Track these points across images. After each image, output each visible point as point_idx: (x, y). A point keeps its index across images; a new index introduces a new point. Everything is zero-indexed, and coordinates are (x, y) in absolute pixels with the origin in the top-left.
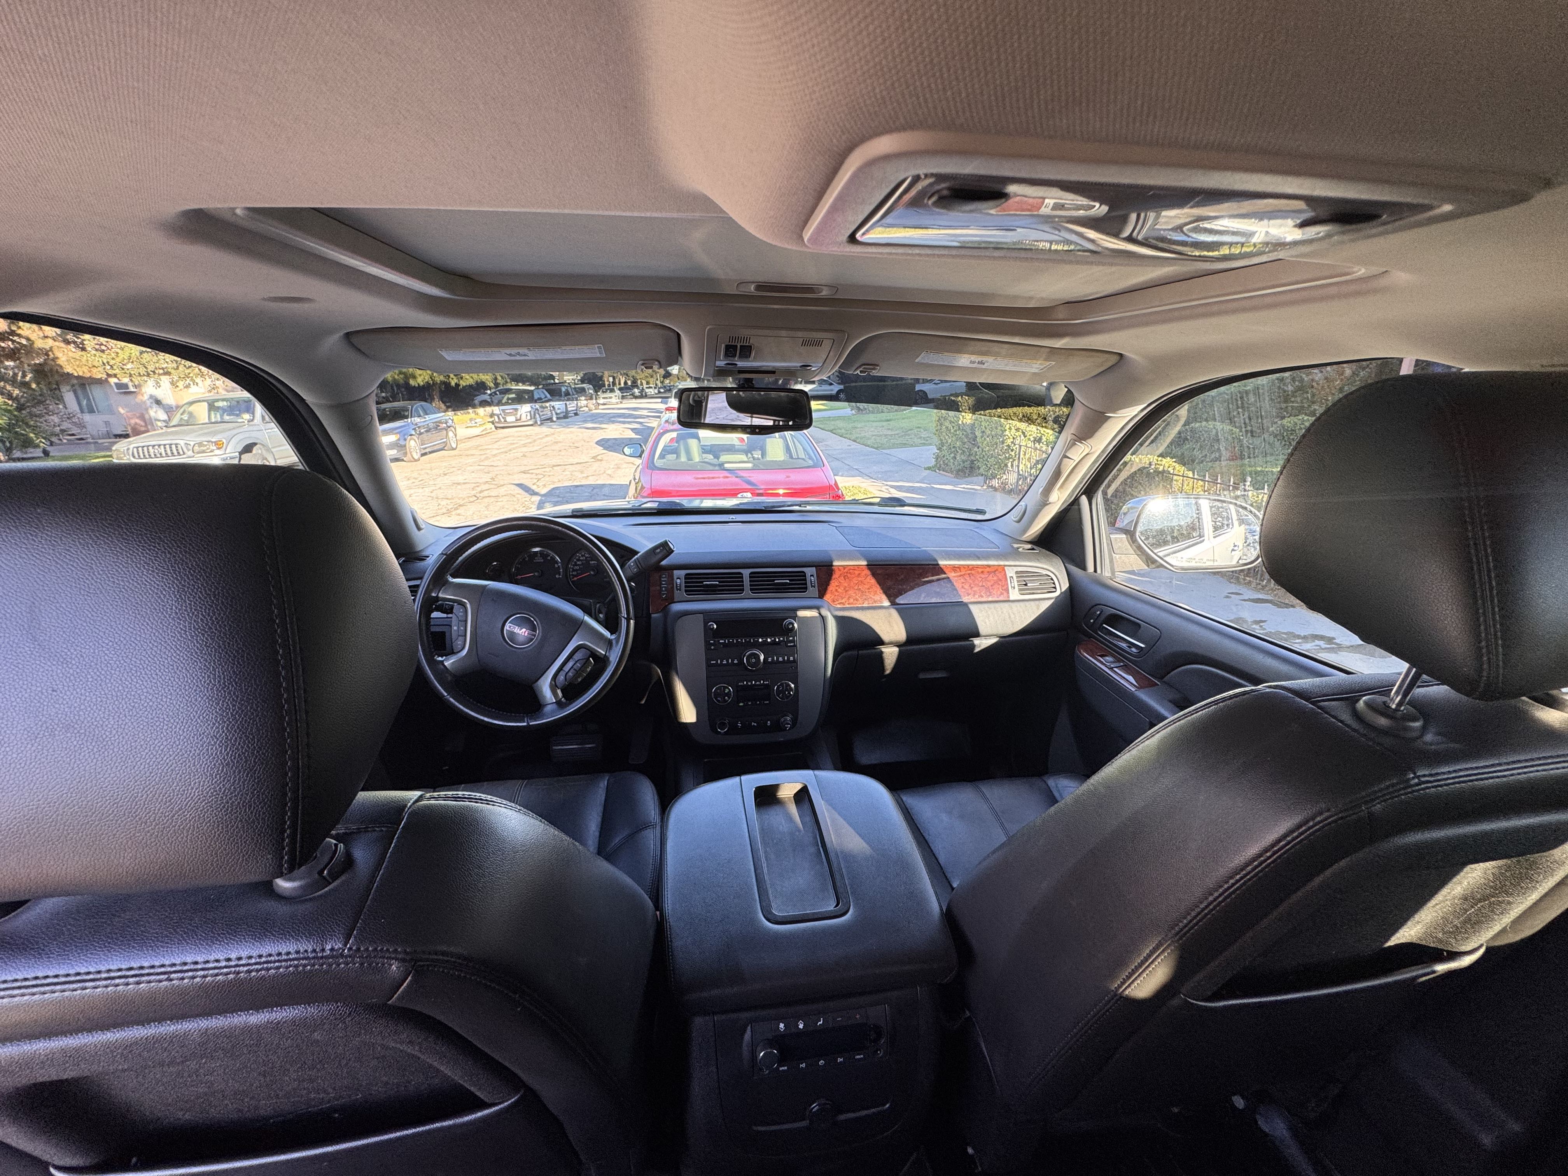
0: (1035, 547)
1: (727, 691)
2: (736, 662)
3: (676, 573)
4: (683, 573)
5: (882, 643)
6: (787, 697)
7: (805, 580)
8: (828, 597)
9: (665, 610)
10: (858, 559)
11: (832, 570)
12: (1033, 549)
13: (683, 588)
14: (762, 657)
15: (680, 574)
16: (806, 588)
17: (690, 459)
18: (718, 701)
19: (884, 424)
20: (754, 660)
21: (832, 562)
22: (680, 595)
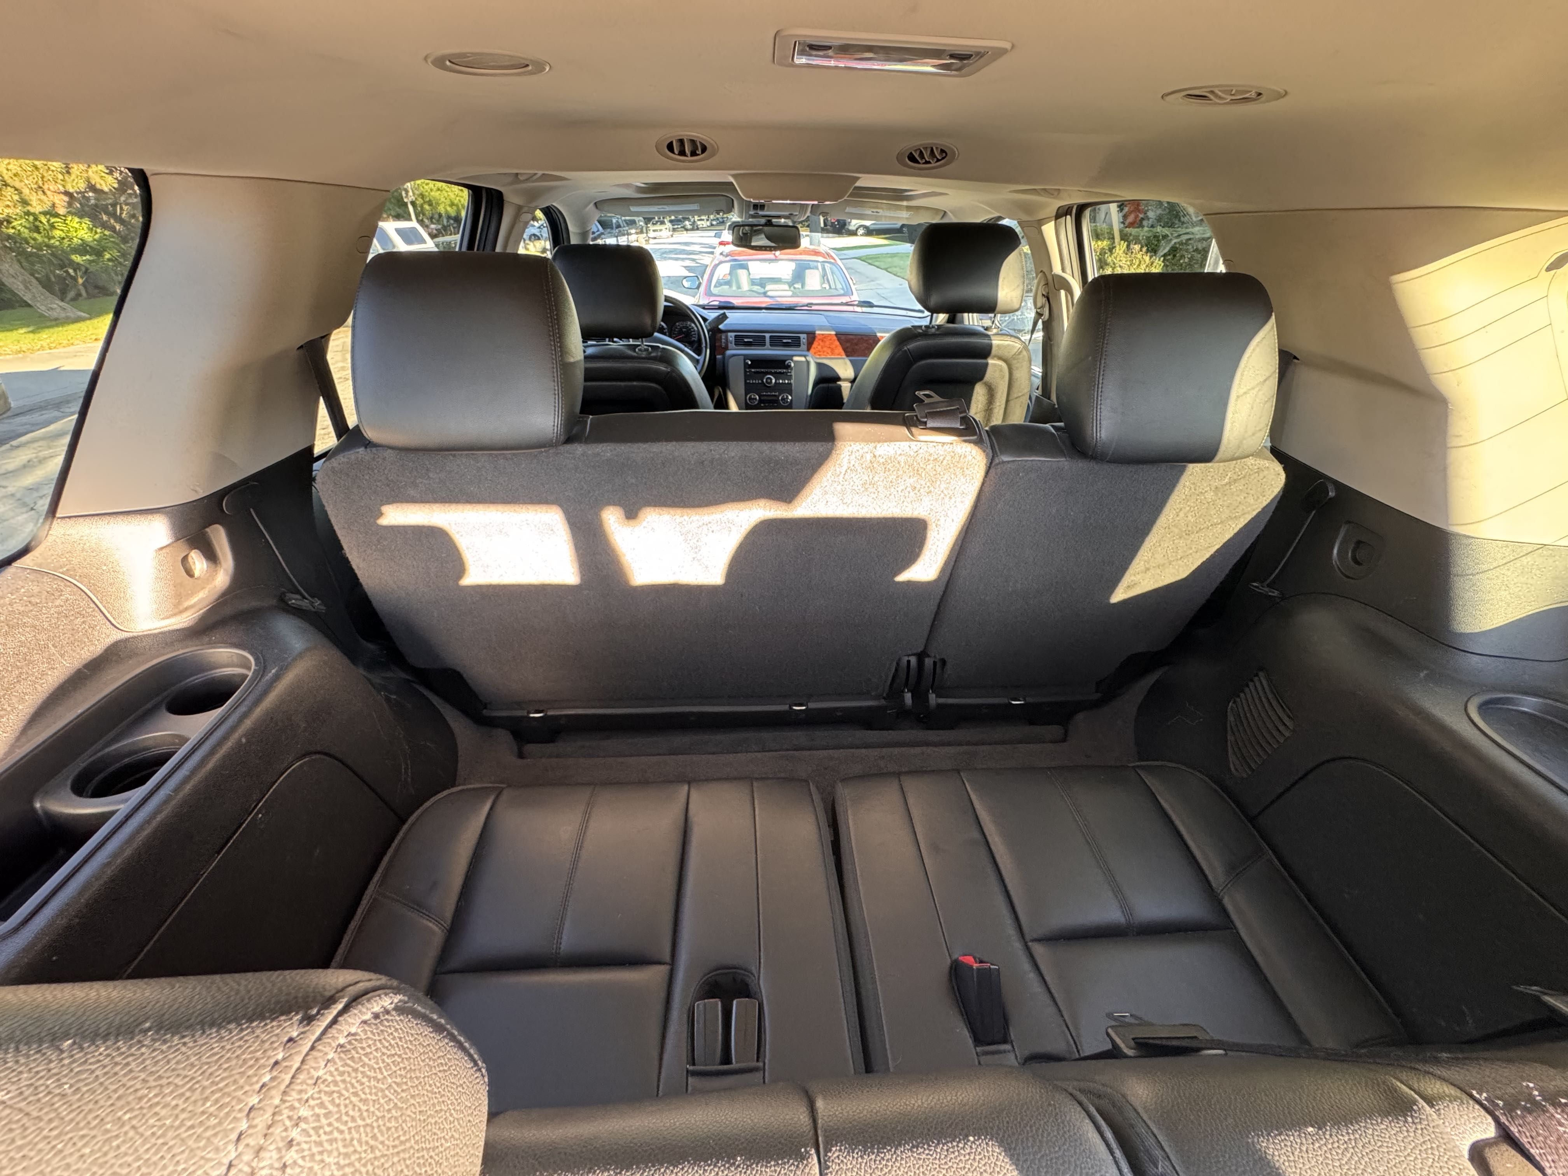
1: (755, 397)
2: (760, 382)
3: (729, 334)
4: (733, 334)
5: (839, 379)
6: (787, 402)
7: (800, 341)
8: (812, 350)
9: (725, 353)
10: (830, 331)
11: (815, 336)
13: (733, 342)
14: (774, 381)
15: (731, 335)
16: (800, 345)
17: (739, 287)
18: (750, 402)
20: (769, 382)
21: (815, 332)
22: (732, 345)
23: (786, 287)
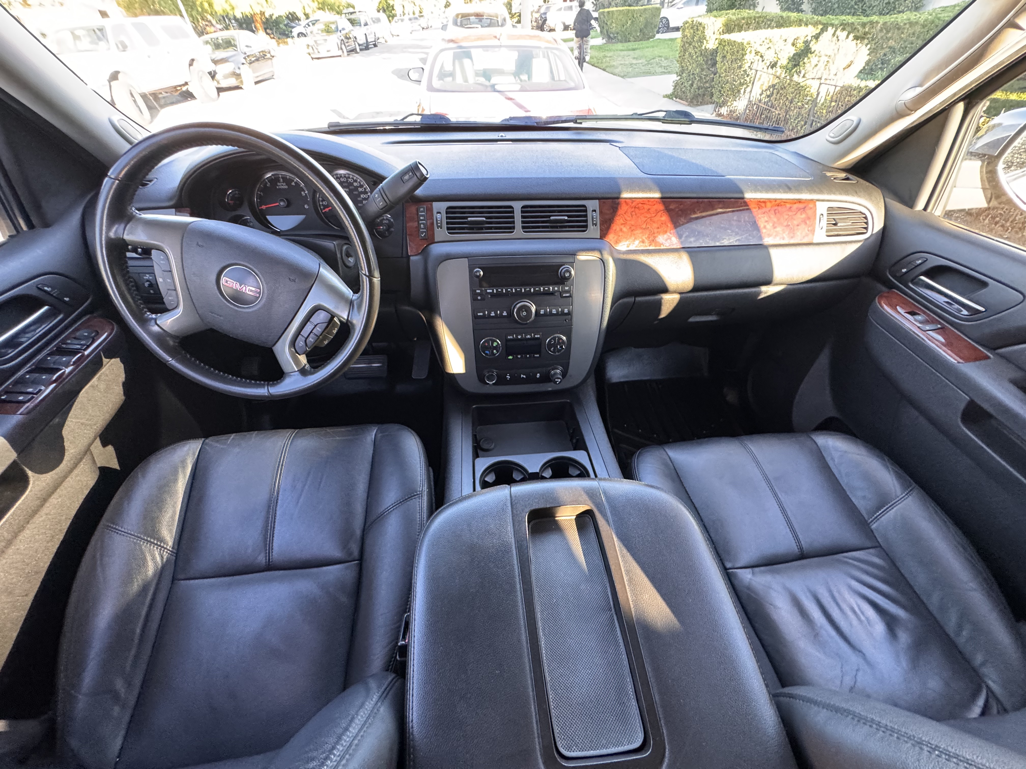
0: (850, 176)
1: (495, 344)
2: (505, 314)
3: (437, 206)
4: (443, 206)
6: (559, 351)
7: (586, 216)
8: (611, 238)
9: (424, 252)
10: (650, 190)
11: (618, 204)
12: (847, 179)
13: (445, 226)
14: (533, 309)
15: (440, 207)
16: (586, 226)
17: (466, 81)
18: (486, 354)
19: (631, 53)
20: (524, 313)
21: (620, 193)
22: (441, 233)
23: (512, 79)
